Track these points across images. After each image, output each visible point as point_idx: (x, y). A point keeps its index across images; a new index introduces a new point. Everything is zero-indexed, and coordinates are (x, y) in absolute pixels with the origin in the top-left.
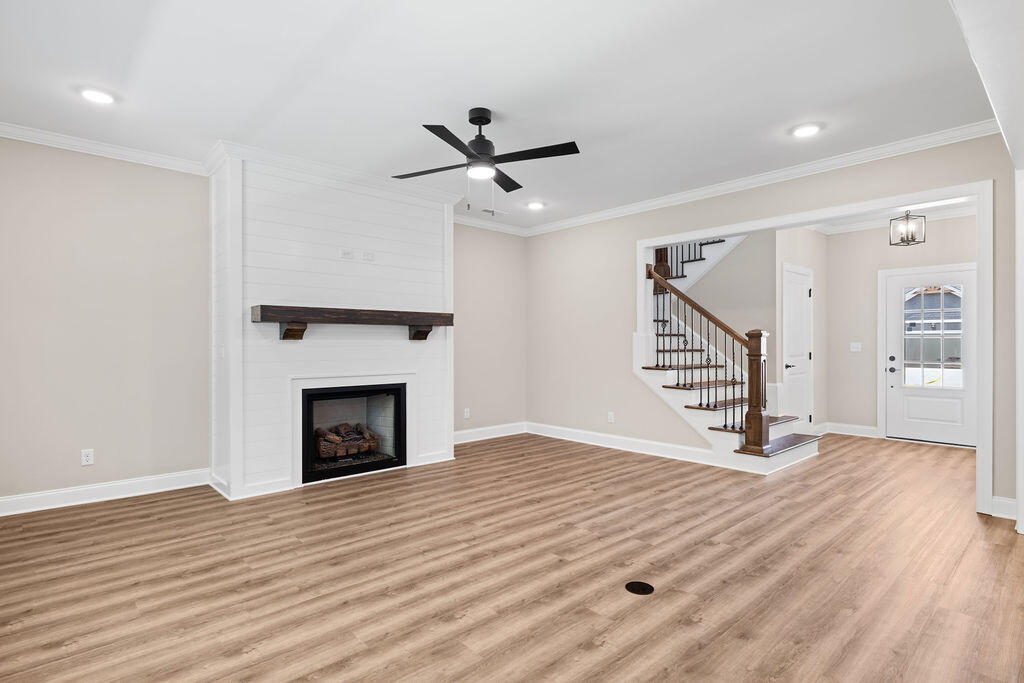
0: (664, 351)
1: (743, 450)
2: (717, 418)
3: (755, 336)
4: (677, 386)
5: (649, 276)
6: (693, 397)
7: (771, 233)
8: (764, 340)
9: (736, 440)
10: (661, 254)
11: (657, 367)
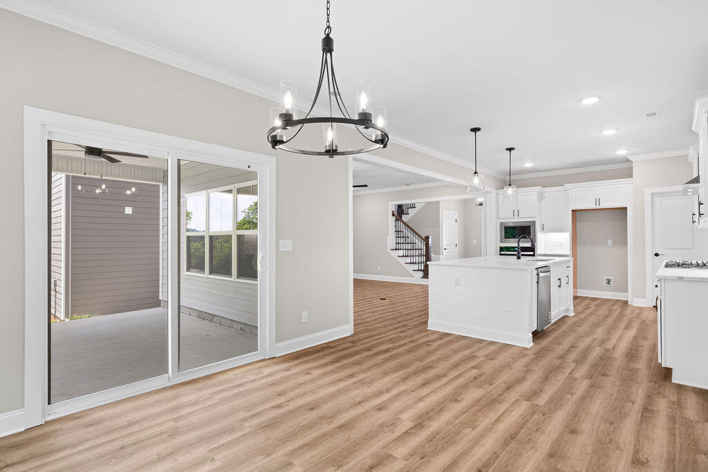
0: (398, 243)
1: (424, 277)
2: (416, 267)
3: (427, 238)
4: (403, 256)
5: (393, 215)
6: (408, 260)
7: (438, 203)
8: (430, 240)
9: (421, 274)
10: (400, 207)
11: (396, 249)
